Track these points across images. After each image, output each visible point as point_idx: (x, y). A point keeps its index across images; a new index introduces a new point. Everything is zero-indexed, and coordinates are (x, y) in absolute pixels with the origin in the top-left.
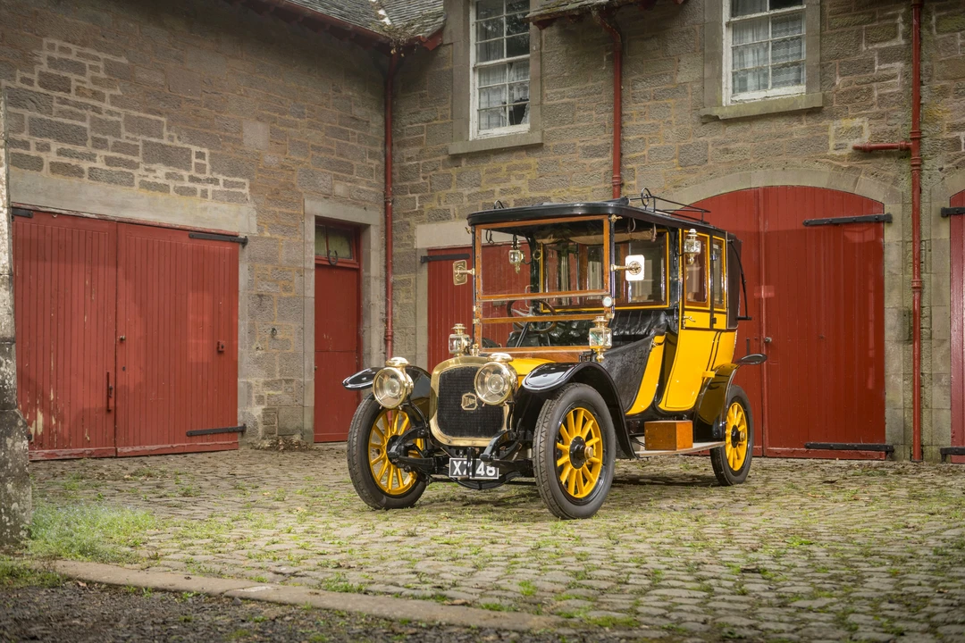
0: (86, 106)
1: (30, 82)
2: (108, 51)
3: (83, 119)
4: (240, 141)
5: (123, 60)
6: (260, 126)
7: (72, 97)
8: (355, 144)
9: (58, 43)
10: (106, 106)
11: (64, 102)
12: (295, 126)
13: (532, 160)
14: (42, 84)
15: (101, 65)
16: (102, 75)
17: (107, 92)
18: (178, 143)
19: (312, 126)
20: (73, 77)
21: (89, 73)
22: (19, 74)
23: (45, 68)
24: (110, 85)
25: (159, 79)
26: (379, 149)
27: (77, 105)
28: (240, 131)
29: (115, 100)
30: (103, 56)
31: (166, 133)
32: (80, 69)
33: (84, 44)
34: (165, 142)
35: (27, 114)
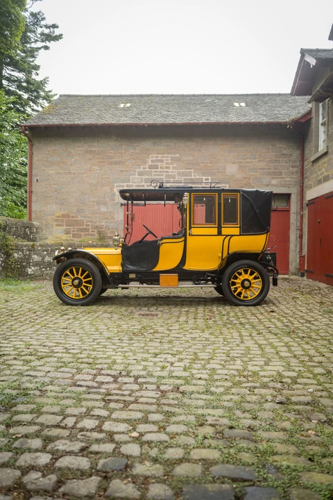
0: (163, 172)
1: (145, 168)
2: (172, 154)
3: (162, 175)
4: (225, 172)
5: (178, 155)
6: (234, 165)
7: (159, 170)
8: (284, 164)
9: (154, 155)
10: (171, 170)
11: (156, 172)
12: (252, 162)
13: (325, 159)
14: (149, 168)
15: (169, 159)
16: (170, 161)
17: (171, 166)
18: (198, 177)
19: (260, 161)
20: (159, 164)
21: (165, 162)
22: (142, 167)
23: (150, 163)
24: (172, 164)
25: (191, 158)
26: (297, 164)
27: (160, 172)
28: (225, 168)
29: (173, 168)
30: (170, 156)
31: (193, 174)
32: (162, 161)
33: (163, 154)
34: (193, 177)
35: (144, 177)
